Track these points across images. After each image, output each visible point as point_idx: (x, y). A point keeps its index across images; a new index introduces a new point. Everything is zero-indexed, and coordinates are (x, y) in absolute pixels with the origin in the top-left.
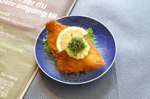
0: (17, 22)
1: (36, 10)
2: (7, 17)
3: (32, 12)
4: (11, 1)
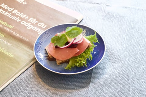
0: (16, 35)
1: (37, 28)
2: (10, 29)
3: (33, 29)
4: (19, 17)
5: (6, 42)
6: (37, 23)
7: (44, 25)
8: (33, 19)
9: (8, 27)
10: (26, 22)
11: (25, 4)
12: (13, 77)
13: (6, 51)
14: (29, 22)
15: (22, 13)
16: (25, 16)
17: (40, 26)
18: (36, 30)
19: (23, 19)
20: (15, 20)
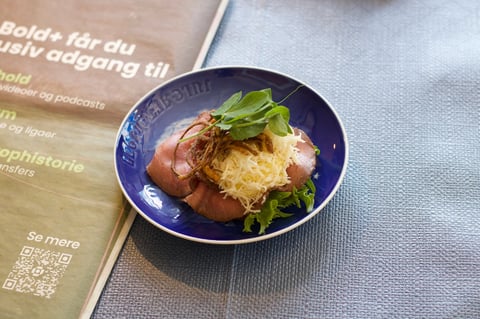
0: (54, 98)
1: (107, 60)
2: (23, 86)
3: (95, 66)
4: (30, 43)
5: (33, 132)
6: (100, 47)
7: (125, 45)
8: (79, 36)
9: (12, 84)
10: (61, 53)
13: (50, 159)
14: (73, 49)
15: (34, 28)
16: (46, 33)
17: (114, 50)
18: (109, 68)
19: (48, 45)
20: (24, 53)
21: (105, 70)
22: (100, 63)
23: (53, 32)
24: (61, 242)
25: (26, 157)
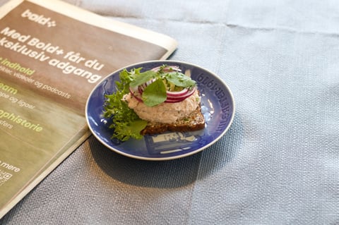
0: (43, 86)
1: (83, 71)
2: (27, 76)
3: (75, 73)
4: (43, 53)
5: (22, 104)
6: (83, 62)
7: (98, 64)
8: (73, 54)
9: (22, 73)
10: (58, 62)
11: (52, 27)
12: (46, 168)
13: (25, 121)
15: (49, 44)
16: (55, 49)
17: (90, 66)
18: (83, 75)
19: (53, 56)
20: (36, 58)
21: (80, 76)
22: (79, 72)
23: (59, 49)
24: (10, 167)
25: (11, 117)
